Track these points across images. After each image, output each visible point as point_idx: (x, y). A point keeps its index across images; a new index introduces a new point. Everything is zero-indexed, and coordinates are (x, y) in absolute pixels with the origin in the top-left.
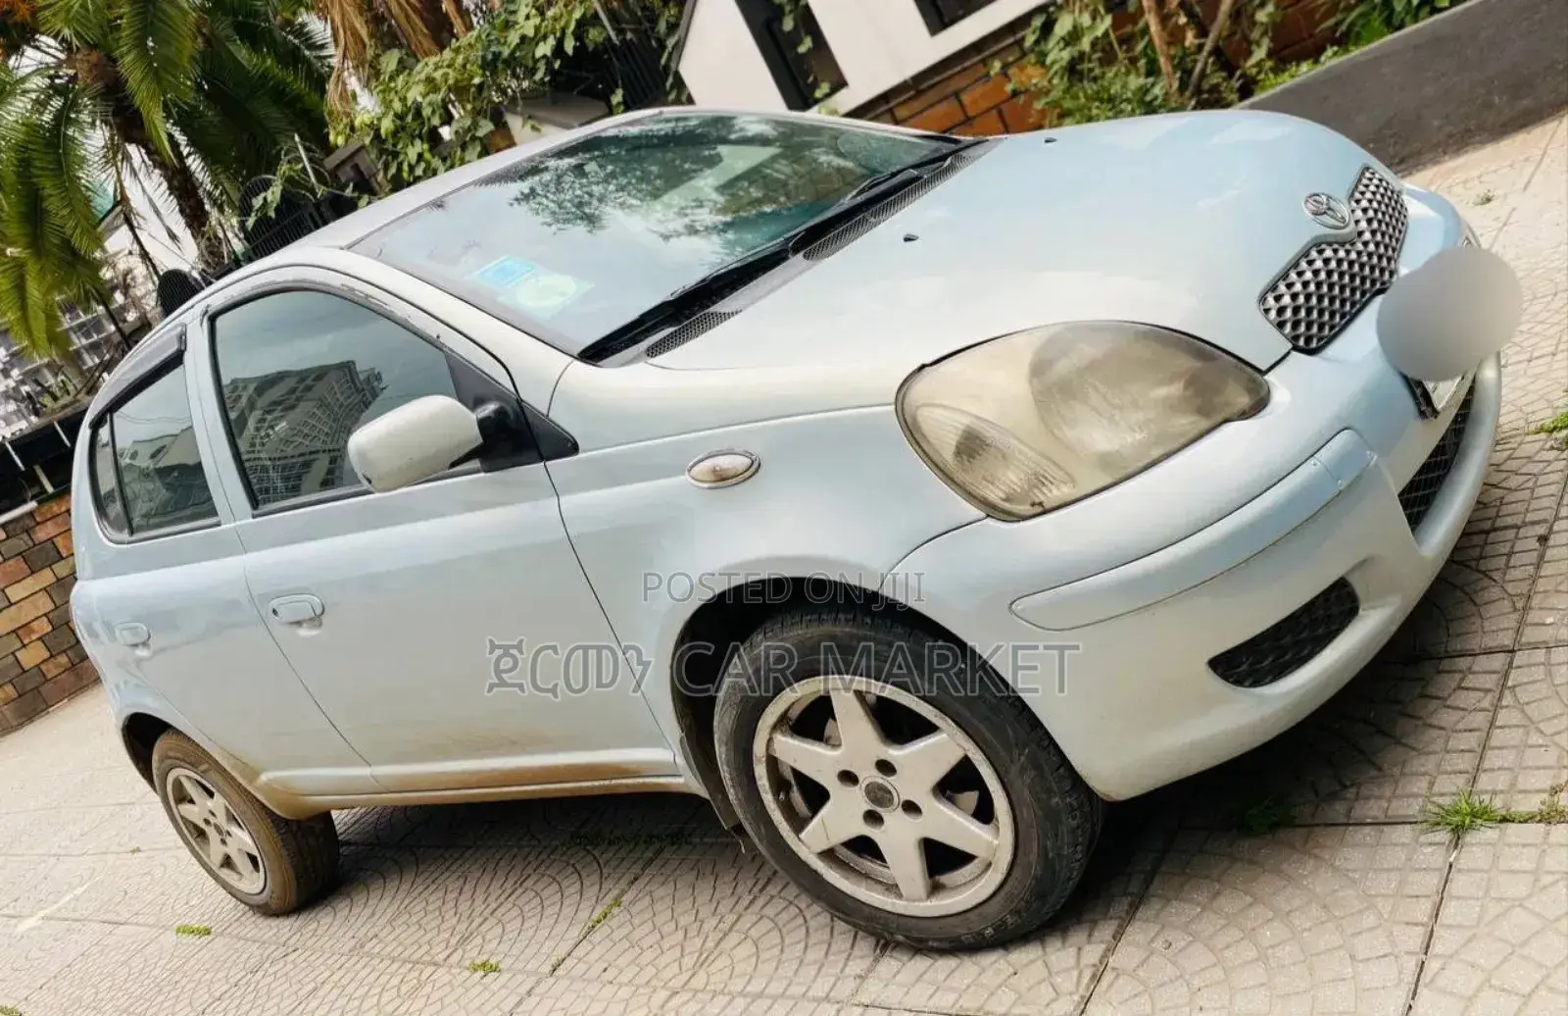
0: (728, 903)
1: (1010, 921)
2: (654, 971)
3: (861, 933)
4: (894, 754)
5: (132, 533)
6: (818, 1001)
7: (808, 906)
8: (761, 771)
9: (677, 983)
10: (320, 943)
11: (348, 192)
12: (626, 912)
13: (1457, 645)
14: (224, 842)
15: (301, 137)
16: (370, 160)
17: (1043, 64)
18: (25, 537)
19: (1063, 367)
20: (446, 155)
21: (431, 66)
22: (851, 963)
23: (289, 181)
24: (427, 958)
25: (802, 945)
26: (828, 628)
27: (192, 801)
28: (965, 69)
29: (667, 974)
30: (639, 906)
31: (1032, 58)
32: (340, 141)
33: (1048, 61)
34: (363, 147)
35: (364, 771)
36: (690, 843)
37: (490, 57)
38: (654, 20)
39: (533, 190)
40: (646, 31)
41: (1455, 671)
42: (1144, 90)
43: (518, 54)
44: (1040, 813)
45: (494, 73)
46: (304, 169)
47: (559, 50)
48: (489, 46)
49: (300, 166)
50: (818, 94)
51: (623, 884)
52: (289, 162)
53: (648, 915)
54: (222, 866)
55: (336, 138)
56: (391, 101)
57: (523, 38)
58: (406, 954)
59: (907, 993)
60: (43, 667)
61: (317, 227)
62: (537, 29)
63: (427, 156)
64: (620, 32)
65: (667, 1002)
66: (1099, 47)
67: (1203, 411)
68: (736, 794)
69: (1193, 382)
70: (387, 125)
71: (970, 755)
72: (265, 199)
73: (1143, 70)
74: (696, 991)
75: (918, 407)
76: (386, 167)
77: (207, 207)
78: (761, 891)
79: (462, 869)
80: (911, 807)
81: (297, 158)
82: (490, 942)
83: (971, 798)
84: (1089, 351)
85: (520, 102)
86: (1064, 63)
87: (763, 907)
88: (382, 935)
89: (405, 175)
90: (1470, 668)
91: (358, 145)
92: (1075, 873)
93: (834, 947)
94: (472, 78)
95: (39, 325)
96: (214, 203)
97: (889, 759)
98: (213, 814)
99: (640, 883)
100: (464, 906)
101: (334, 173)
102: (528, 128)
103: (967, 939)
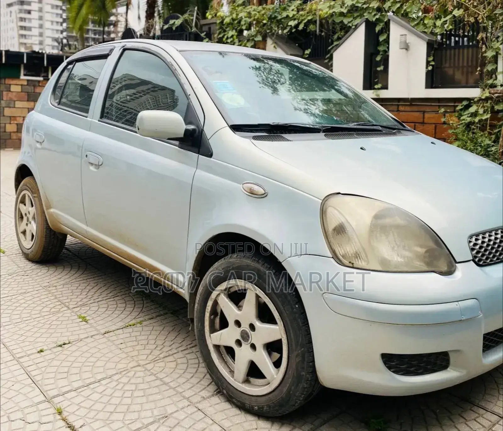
0: (177, 345)
1: (265, 409)
2: (137, 354)
3: (213, 383)
4: (258, 324)
5: (59, 104)
6: (184, 397)
7: (202, 363)
8: (210, 304)
9: (142, 363)
10: (36, 278)
11: (203, 35)
12: (141, 328)
13: (483, 404)
14: (27, 225)
15: (198, 9)
16: (216, 29)
17: (459, 118)
18: (33, 88)
19: (387, 221)
20: (240, 39)
21: (253, 9)
22: (204, 391)
23: (186, 21)
24: (67, 304)
25: (192, 375)
26: (259, 266)
27: (25, 205)
28: (431, 105)
29: (141, 357)
30: (147, 328)
31: (457, 114)
32: (210, 17)
33: (462, 118)
34: (216, 23)
35: (84, 227)
36: (178, 317)
37: (273, 16)
38: (334, 33)
39: (260, 67)
40: (330, 35)
41: (477, 413)
42: (488, 146)
43: (283, 20)
44: (295, 375)
45: (272, 22)
46: (192, 20)
47: (297, 26)
48: (275, 13)
49: (192, 18)
50: (376, 87)
51: (147, 317)
52: (189, 15)
53: (148, 333)
54: (22, 233)
55: (209, 15)
56: (233, 13)
57: (287, 16)
58: (61, 299)
59: (216, 413)
60: (12, 134)
61: (186, 40)
62: (294, 15)
63: (235, 37)
64: (321, 31)
65: (134, 367)
66: (482, 123)
67: (428, 264)
68: (197, 307)
69: (429, 251)
70: (227, 20)
71: (283, 340)
72: (174, 22)
73: (493, 139)
74: (146, 369)
75: (329, 206)
76: (220, 33)
77: (156, 14)
78: (190, 348)
79: (98, 280)
80: (253, 347)
81: (192, 15)
82: (90, 311)
83: (276, 356)
84: (399, 221)
85: (275, 36)
86: (467, 122)
87: (186, 354)
88: (58, 287)
89: (224, 39)
90: (482, 415)
91: (214, 22)
92: (297, 404)
93: (202, 382)
94: (264, 20)
95: (79, 22)
96: (159, 14)
97: (255, 325)
98: (29, 213)
99: (151, 321)
100: (90, 294)
101: (202, 26)
102: (273, 45)
103: (247, 406)
